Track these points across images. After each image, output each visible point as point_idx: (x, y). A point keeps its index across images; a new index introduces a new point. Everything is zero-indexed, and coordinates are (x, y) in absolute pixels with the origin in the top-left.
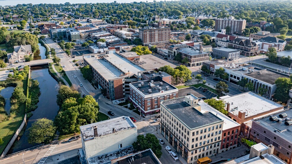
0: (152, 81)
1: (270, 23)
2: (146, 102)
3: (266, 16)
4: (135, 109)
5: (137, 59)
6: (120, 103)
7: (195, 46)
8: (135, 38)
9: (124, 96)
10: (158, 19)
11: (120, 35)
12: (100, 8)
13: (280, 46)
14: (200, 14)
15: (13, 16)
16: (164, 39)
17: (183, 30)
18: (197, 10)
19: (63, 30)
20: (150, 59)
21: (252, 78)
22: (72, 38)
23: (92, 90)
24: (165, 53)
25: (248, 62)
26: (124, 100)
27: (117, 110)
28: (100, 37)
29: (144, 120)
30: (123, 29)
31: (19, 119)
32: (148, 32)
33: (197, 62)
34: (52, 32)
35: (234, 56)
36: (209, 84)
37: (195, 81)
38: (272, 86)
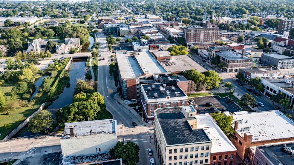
0: (165, 85)
2: (149, 107)
5: (167, 60)
6: (131, 104)
10: (216, 17)
11: (168, 32)
14: (270, 13)
15: (82, 11)
16: (210, 40)
17: (241, 31)
20: (183, 60)
21: (290, 94)
22: (121, 34)
24: (205, 55)
26: (136, 101)
27: (125, 110)
28: (147, 33)
29: (145, 125)
30: (175, 26)
31: (36, 107)
32: (192, 32)
33: (236, 68)
34: (105, 27)
35: (286, 65)
36: (238, 95)
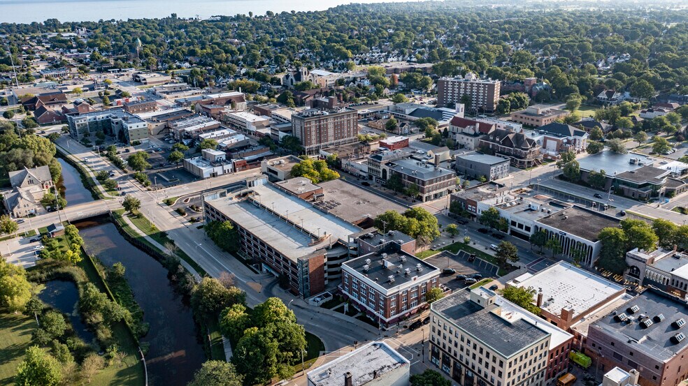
0: (386, 255)
1: (544, 83)
2: (388, 302)
3: (528, 60)
4: (359, 315)
6: (324, 303)
7: (411, 147)
8: (282, 135)
9: (326, 287)
10: (308, 74)
11: (240, 123)
12: (149, 39)
13: (577, 142)
14: (389, 53)
16: (346, 135)
18: (377, 43)
19: (100, 117)
20: (343, 192)
21: (556, 230)
22: (131, 138)
23: (249, 275)
24: (361, 171)
25: (526, 182)
26: (330, 296)
27: (325, 318)
28: (199, 132)
29: (386, 336)
30: (237, 105)
31: (132, 361)
32: (313, 124)
33: (435, 192)
34: (76, 124)
35: (500, 172)
36: (474, 244)
37: (444, 238)
38: (594, 244)
